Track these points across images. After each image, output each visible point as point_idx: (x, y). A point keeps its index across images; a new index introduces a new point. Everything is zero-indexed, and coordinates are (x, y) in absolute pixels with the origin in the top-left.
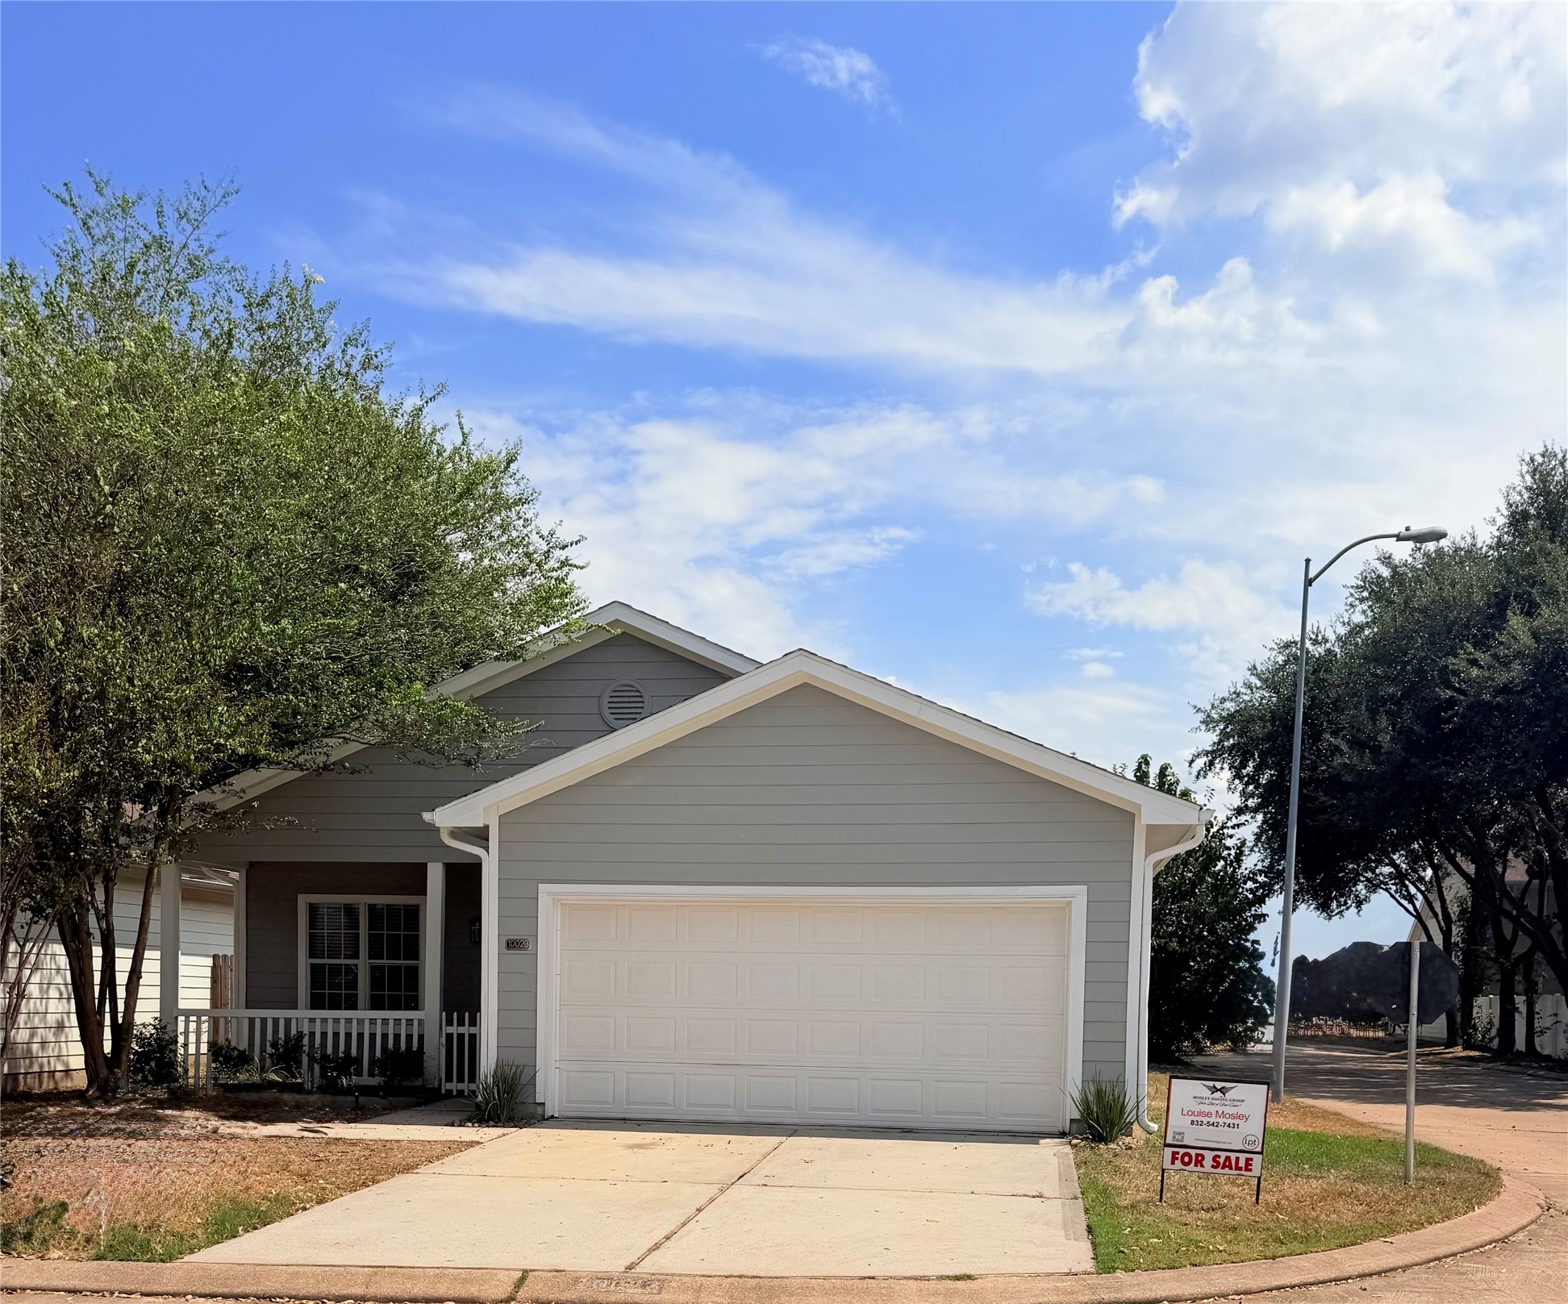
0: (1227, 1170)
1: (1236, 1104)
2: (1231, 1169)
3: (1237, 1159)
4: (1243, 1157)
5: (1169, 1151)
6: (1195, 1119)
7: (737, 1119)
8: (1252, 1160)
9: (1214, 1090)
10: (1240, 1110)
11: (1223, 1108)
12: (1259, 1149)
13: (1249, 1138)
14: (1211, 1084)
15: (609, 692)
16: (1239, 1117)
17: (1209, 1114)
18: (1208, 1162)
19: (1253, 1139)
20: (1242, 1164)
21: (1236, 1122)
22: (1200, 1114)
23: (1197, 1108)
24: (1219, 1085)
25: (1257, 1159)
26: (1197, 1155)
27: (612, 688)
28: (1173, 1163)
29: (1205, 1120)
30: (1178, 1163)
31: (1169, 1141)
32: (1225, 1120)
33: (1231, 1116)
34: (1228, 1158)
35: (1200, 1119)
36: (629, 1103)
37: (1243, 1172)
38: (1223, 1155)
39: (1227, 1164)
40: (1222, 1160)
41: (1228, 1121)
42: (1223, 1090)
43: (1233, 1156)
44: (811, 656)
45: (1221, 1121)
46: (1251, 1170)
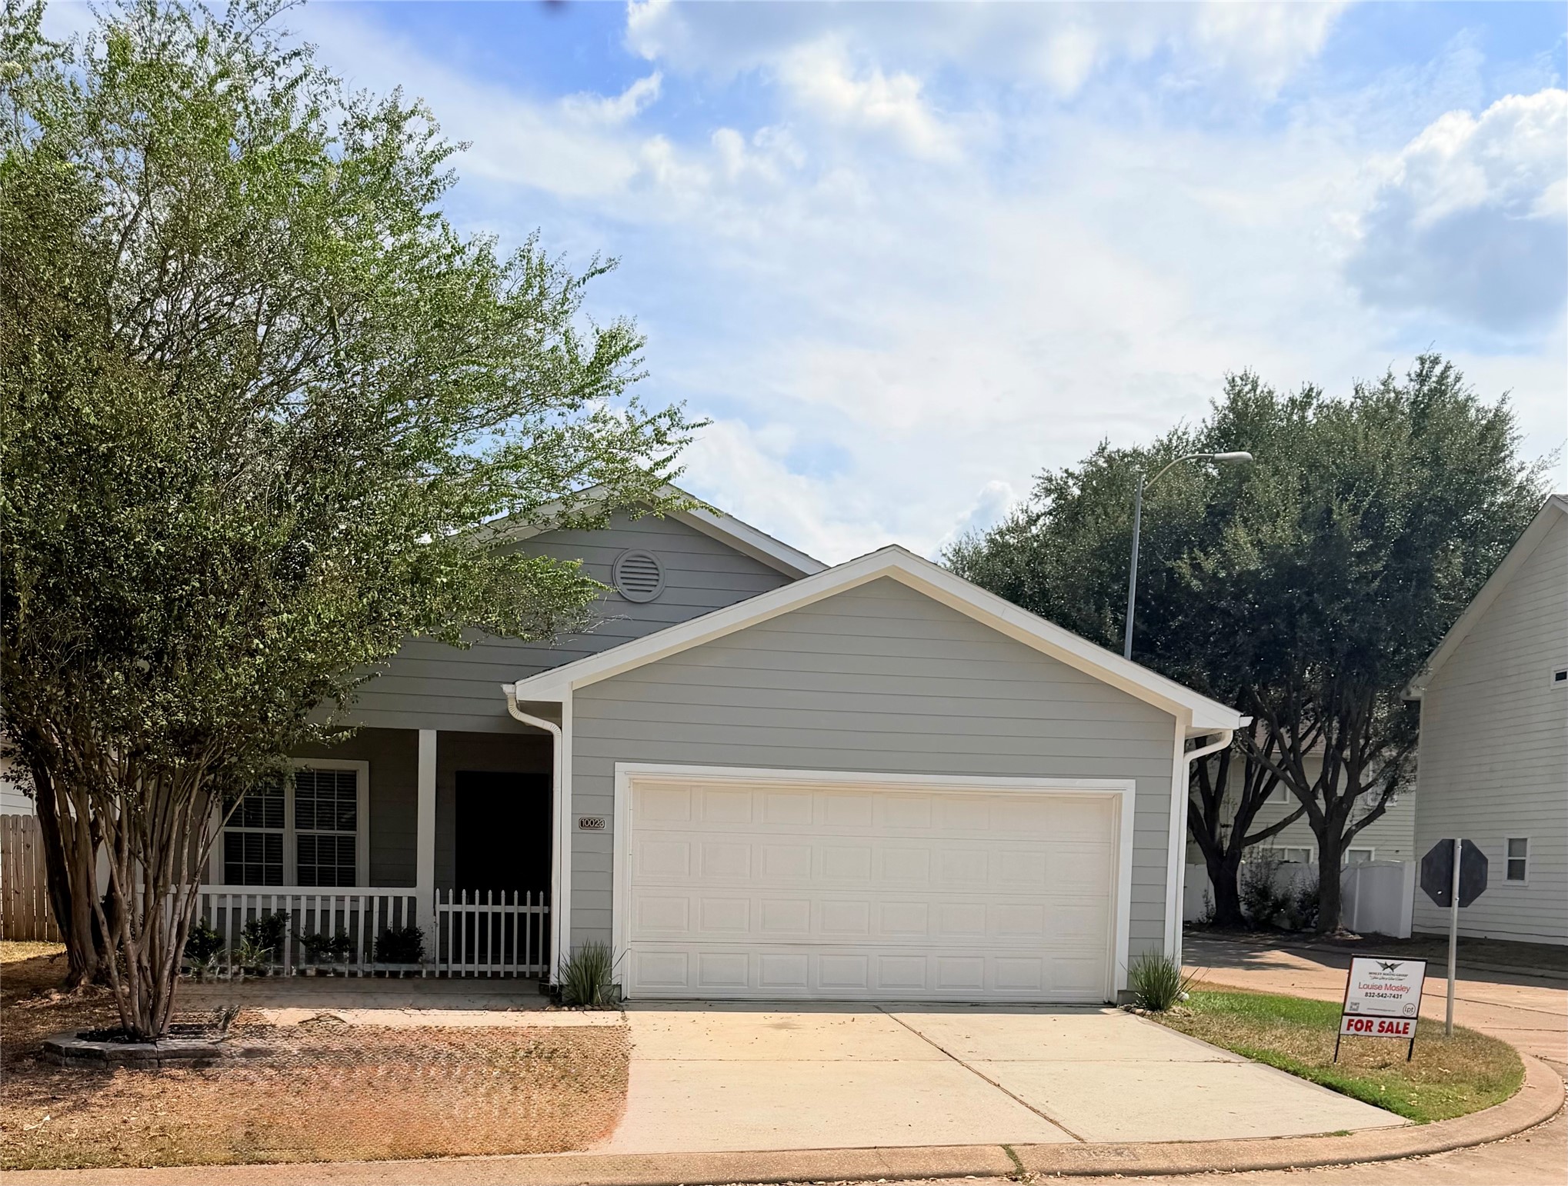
0: (1389, 1034)
1: (1401, 977)
2: (1392, 1032)
3: (1398, 1024)
4: (1402, 1022)
5: (1346, 1019)
6: (1369, 991)
7: (810, 997)
8: (1408, 1024)
9: (1386, 966)
10: (1404, 983)
11: (1391, 982)
12: (1415, 1016)
13: (1408, 1006)
14: (1383, 961)
15: (621, 562)
16: (1402, 989)
17: (1379, 988)
18: (1375, 1028)
19: (1411, 1006)
20: (1401, 1028)
21: (1400, 993)
22: (1373, 987)
23: (1371, 982)
24: (1390, 963)
25: (1413, 1023)
26: (1368, 1022)
27: (625, 557)
28: (1348, 1029)
29: (1376, 992)
30: (1352, 1028)
31: (1347, 1010)
32: (1391, 992)
33: (1397, 988)
34: (1391, 1024)
35: (1372, 991)
36: (702, 983)
37: (1401, 1035)
38: (1388, 1021)
39: (1390, 1029)
40: (1386, 1026)
41: (1394, 993)
42: (1392, 967)
43: (1395, 1021)
44: (903, 552)
45: (1388, 992)
46: (1407, 1033)
